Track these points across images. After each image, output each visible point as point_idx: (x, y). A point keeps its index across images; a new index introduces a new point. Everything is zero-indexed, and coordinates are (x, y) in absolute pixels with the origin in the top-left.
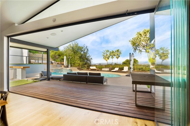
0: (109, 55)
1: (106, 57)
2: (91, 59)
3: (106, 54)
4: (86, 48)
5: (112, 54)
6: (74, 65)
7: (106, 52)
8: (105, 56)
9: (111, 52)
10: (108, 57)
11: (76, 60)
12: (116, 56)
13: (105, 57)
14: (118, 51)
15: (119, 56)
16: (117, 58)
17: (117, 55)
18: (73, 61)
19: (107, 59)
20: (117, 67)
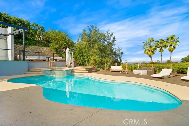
0: (154, 47)
1: (149, 50)
2: (122, 53)
3: (149, 46)
4: (111, 35)
5: (160, 45)
6: (89, 64)
7: (148, 41)
8: (148, 48)
9: (158, 42)
10: (152, 49)
11: (92, 56)
12: (168, 48)
13: (147, 50)
14: (172, 38)
15: (175, 48)
16: (171, 51)
17: (171, 45)
18: (87, 57)
19: (150, 53)
20: (169, 68)
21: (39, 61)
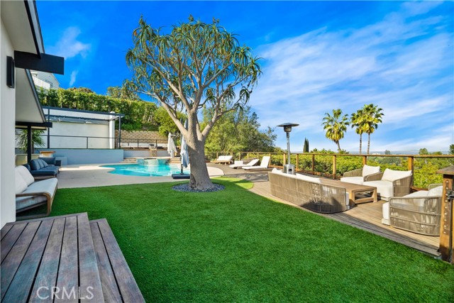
14: (368, 109)
15: (376, 126)
21: (139, 149)
